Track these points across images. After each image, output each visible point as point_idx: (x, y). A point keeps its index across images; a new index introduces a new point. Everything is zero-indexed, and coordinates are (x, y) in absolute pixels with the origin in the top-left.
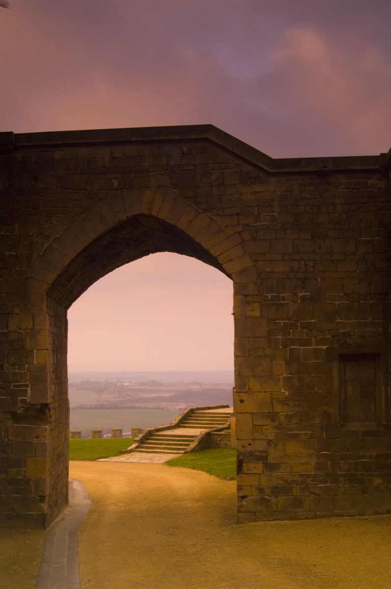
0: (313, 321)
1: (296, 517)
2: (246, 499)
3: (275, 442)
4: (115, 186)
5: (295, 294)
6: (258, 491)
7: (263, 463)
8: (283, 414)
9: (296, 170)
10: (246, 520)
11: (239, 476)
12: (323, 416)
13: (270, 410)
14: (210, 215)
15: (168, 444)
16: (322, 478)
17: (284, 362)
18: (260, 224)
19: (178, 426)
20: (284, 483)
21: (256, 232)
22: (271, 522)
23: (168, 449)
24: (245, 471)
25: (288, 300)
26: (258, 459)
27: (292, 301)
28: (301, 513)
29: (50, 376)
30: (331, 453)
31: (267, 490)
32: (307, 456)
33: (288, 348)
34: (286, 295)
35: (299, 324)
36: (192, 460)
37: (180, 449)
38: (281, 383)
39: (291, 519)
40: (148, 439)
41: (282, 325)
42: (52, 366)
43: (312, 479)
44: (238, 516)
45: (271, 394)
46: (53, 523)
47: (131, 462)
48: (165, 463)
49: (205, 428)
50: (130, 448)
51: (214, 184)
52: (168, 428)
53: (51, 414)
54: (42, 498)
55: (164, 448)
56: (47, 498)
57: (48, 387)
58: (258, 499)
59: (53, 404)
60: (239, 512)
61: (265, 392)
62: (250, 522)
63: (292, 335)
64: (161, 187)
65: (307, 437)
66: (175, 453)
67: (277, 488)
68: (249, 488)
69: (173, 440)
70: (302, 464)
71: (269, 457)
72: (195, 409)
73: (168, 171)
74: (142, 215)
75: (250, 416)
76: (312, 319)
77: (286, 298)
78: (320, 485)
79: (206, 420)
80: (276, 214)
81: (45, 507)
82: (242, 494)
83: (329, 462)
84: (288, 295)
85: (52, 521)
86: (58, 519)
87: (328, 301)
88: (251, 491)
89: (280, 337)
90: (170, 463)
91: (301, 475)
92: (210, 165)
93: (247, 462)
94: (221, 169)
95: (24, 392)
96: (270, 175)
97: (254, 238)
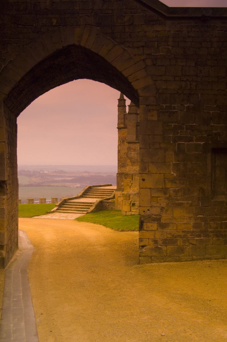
0: (194, 124)
1: (179, 260)
2: (145, 248)
3: (166, 208)
4: (54, 24)
5: (182, 105)
6: (153, 242)
7: (157, 223)
8: (172, 189)
9: (186, 16)
10: (145, 262)
11: (141, 232)
12: (200, 191)
13: (163, 186)
14: (123, 47)
15: (76, 208)
16: (198, 234)
17: (173, 153)
18: (159, 54)
19: (81, 197)
20: (171, 236)
21: (156, 60)
22: (162, 263)
23: (77, 210)
24: (145, 228)
25: (177, 109)
26: (154, 220)
27: (180, 110)
28: (183, 257)
29: (6, 162)
30: (204, 216)
31: (160, 242)
32: (188, 219)
33: (177, 143)
34: (176, 105)
35: (185, 127)
36: (92, 218)
37: (84, 211)
38: (171, 167)
39: (176, 261)
40: (64, 205)
41: (173, 127)
42: (8, 154)
43: (191, 234)
44: (139, 259)
45: (164, 175)
46: (9, 263)
47: (54, 219)
48: (76, 219)
49: (98, 198)
50: (53, 210)
51: (126, 24)
52: (76, 198)
53: (7, 188)
54: (2, 247)
55: (74, 210)
56: (5, 247)
57: (6, 169)
58: (154, 247)
59: (9, 181)
60: (140, 256)
61: (160, 174)
62: (147, 263)
63: (180, 134)
64: (88, 25)
65: (189, 205)
66: (80, 213)
67: (167, 240)
68: (148, 240)
69: (80, 205)
70: (184, 224)
71: (162, 219)
72: (92, 187)
73: (93, 13)
74: (73, 45)
75: (149, 190)
76: (193, 123)
77: (176, 108)
78: (196, 238)
79: (99, 193)
80: (170, 47)
81: (4, 252)
82: (142, 244)
83: (203, 223)
84: (177, 106)
85: (9, 262)
86: (12, 260)
87: (205, 111)
88: (149, 242)
89: (171, 135)
90: (78, 220)
91: (183, 231)
92: (124, 10)
93: (147, 222)
94: (132, 13)
96: (166, 19)
97: (154, 64)
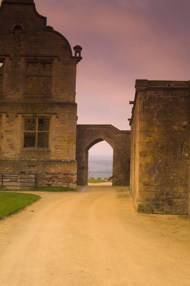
3: (118, 174)
4: (96, 134)
6: (115, 181)
7: (116, 177)
8: (120, 170)
9: (123, 132)
12: (126, 171)
14: (110, 139)
18: (118, 141)
28: (122, 185)
32: (123, 176)
35: (123, 156)
38: (120, 165)
45: (118, 167)
50: (106, 181)
53: (85, 168)
54: (83, 181)
57: (85, 164)
64: (103, 134)
67: (118, 181)
74: (100, 138)
75: (115, 170)
78: (125, 181)
80: (120, 139)
81: (84, 182)
83: (126, 178)
84: (121, 152)
87: (127, 153)
89: (120, 158)
91: (122, 179)
94: (112, 132)
95: (81, 165)
96: (119, 133)
97: (116, 143)
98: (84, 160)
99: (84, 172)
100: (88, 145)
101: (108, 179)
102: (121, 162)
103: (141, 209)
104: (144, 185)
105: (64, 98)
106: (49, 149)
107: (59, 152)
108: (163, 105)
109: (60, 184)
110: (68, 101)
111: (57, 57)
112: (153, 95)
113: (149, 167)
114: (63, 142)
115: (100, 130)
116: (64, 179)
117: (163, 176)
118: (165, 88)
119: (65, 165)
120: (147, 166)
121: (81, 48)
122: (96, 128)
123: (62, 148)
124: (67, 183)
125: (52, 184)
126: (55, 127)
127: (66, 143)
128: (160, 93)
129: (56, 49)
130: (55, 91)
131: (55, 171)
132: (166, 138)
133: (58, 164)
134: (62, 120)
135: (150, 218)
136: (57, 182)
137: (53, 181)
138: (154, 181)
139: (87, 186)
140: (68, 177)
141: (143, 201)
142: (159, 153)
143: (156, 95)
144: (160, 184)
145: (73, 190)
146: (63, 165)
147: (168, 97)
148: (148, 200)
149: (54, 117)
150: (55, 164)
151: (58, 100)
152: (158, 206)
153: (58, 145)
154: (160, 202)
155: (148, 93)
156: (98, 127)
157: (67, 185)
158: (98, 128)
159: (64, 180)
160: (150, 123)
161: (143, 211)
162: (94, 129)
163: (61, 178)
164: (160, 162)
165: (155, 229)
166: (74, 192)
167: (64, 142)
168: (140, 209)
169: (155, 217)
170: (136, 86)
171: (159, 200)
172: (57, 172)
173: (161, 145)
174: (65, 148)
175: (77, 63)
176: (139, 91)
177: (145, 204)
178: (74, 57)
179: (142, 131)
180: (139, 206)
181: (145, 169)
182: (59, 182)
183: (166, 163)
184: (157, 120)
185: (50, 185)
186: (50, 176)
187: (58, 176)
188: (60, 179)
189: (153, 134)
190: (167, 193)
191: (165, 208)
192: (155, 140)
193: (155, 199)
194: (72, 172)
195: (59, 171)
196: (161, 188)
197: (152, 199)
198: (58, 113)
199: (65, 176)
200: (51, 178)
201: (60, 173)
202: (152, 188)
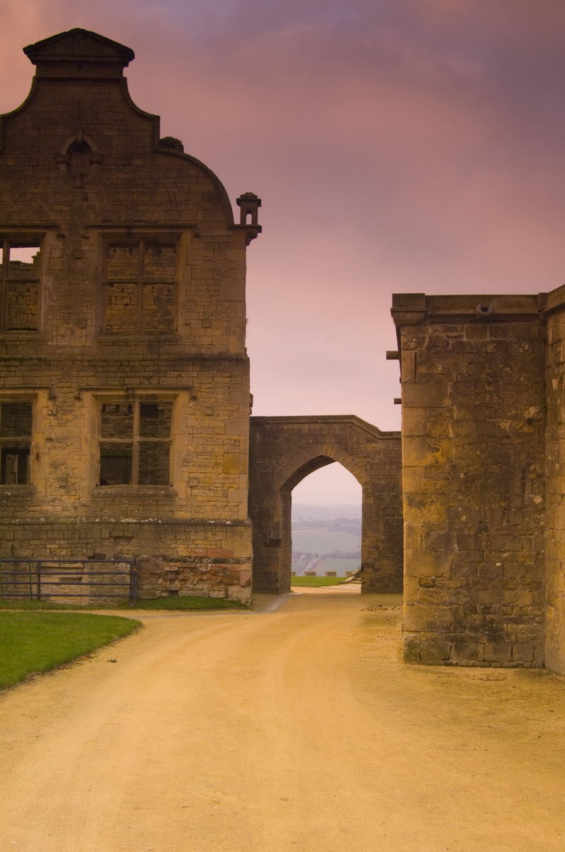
0: (396, 506)
2: (365, 584)
3: (378, 559)
4: (311, 443)
5: (389, 494)
6: (371, 580)
7: (372, 568)
8: (382, 547)
9: (391, 437)
11: (362, 574)
13: (376, 545)
14: (352, 457)
16: (398, 576)
17: (383, 524)
18: (374, 462)
20: (381, 577)
24: (365, 572)
27: (388, 497)
29: (282, 527)
31: (374, 580)
32: (392, 566)
33: (385, 518)
34: (385, 494)
35: (390, 507)
38: (381, 533)
39: (384, 593)
41: (383, 507)
42: (283, 522)
43: (393, 576)
45: (377, 538)
50: (346, 580)
51: (354, 443)
53: (282, 544)
54: (277, 581)
56: (279, 581)
57: (282, 532)
58: (370, 584)
59: (284, 541)
61: (374, 537)
64: (331, 444)
65: (392, 558)
67: (378, 579)
70: (390, 569)
71: (375, 566)
73: (334, 436)
75: (368, 547)
78: (397, 579)
80: (381, 457)
81: (278, 585)
82: (363, 581)
85: (282, 594)
88: (367, 581)
89: (381, 513)
91: (389, 574)
92: (353, 434)
93: (366, 568)
94: (357, 436)
95: (270, 534)
96: (380, 439)
97: (371, 468)
98: (279, 518)
99: (280, 555)
100: (289, 476)
101: (354, 573)
102: (385, 525)
103: (413, 651)
104: (421, 586)
105: (212, 344)
106: (171, 488)
107: (199, 498)
108: (470, 364)
109: (203, 590)
110: (222, 350)
111: (191, 227)
112: (441, 335)
113: (434, 535)
114: (210, 469)
115: (324, 433)
116: (213, 575)
117: (472, 559)
118: (473, 316)
119: (216, 535)
120: (427, 534)
121: (260, 201)
122: (312, 426)
123: (209, 485)
124: (224, 586)
125: (181, 588)
126: (187, 427)
127: (220, 470)
128: (462, 331)
129: (186, 204)
130: (187, 325)
131: (188, 553)
132: (478, 453)
133: (196, 532)
134: (207, 407)
135: (434, 677)
136: (195, 582)
137: (185, 580)
138: (449, 573)
139: (289, 594)
140: (225, 569)
141: (419, 630)
142: (460, 497)
143: (450, 334)
144: (464, 583)
145: (239, 606)
146: (213, 534)
147: (483, 340)
148: (431, 627)
149: (183, 397)
150: (189, 533)
151: (194, 350)
152: (460, 644)
153: (197, 479)
154: (467, 632)
155: (427, 331)
156: (317, 423)
157: (224, 592)
158: (317, 426)
159: (214, 577)
160: (433, 413)
161: (418, 659)
162: (306, 428)
163: (206, 572)
164: (463, 522)
165: (440, 705)
166: (242, 611)
167: (213, 467)
168: (411, 653)
169: (449, 675)
170: (393, 312)
171: (465, 628)
172: (194, 555)
173: (465, 474)
174: (216, 485)
175: (248, 244)
176: (403, 325)
177: (423, 639)
178: (237, 226)
179: (412, 436)
180: (407, 645)
181: (421, 541)
182: (200, 582)
183: (481, 522)
184: (453, 405)
185: (176, 592)
186: (175, 566)
187: (198, 565)
188: (203, 573)
189: (444, 445)
190: (485, 608)
191: (481, 650)
192: (449, 460)
193: (451, 625)
194: (236, 555)
195: (201, 552)
196: (467, 594)
197: (445, 625)
198: (195, 385)
199: (218, 565)
200: (177, 573)
201: (203, 557)
202: (442, 595)
